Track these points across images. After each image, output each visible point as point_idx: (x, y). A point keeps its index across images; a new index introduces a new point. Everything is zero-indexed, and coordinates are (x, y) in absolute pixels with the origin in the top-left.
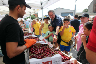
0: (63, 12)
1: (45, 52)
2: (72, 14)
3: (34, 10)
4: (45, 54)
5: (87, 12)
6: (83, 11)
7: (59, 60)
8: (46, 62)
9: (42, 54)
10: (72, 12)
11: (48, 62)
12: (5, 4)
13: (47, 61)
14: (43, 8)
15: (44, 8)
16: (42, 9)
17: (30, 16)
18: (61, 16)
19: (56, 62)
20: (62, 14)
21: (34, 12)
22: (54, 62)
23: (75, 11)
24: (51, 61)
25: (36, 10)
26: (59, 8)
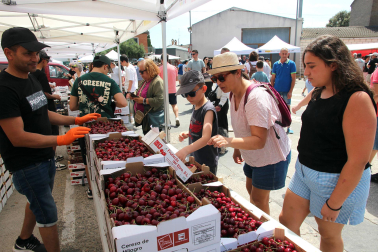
0: (249, 25)
1: (162, 199)
2: (285, 33)
3: (132, 21)
4: (165, 207)
5: (347, 25)
6: (330, 21)
7: (213, 224)
8: (171, 234)
9: (152, 205)
10: (287, 25)
11: (176, 234)
12: (15, 4)
13: (173, 231)
14: (168, 16)
15: (171, 18)
16: (164, 20)
17: (115, 45)
18: (242, 41)
19: (203, 231)
20: (247, 35)
21: (131, 29)
22: (196, 234)
23: (298, 20)
24: (186, 231)
25: (138, 22)
26: (232, 10)
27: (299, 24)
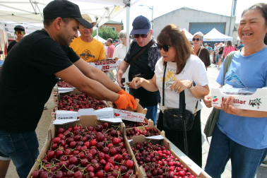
0: (195, 20)
2: (221, 27)
3: (107, 9)
10: (223, 21)
14: (132, 2)
16: (129, 5)
18: (189, 31)
20: (193, 27)
21: (106, 15)
23: (231, 17)
25: (111, 9)
26: (183, 9)
27: (233, 20)
